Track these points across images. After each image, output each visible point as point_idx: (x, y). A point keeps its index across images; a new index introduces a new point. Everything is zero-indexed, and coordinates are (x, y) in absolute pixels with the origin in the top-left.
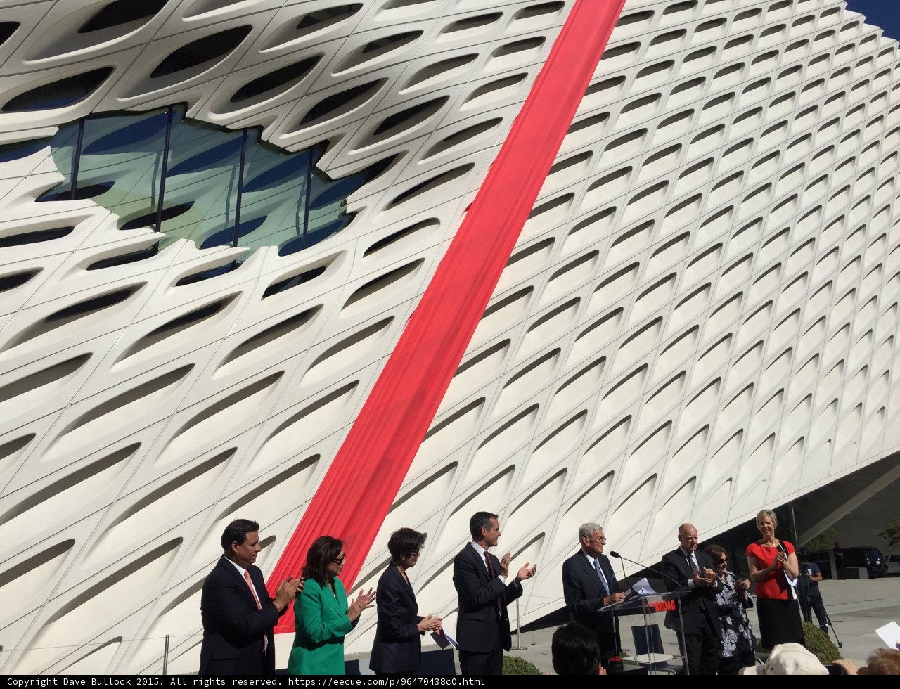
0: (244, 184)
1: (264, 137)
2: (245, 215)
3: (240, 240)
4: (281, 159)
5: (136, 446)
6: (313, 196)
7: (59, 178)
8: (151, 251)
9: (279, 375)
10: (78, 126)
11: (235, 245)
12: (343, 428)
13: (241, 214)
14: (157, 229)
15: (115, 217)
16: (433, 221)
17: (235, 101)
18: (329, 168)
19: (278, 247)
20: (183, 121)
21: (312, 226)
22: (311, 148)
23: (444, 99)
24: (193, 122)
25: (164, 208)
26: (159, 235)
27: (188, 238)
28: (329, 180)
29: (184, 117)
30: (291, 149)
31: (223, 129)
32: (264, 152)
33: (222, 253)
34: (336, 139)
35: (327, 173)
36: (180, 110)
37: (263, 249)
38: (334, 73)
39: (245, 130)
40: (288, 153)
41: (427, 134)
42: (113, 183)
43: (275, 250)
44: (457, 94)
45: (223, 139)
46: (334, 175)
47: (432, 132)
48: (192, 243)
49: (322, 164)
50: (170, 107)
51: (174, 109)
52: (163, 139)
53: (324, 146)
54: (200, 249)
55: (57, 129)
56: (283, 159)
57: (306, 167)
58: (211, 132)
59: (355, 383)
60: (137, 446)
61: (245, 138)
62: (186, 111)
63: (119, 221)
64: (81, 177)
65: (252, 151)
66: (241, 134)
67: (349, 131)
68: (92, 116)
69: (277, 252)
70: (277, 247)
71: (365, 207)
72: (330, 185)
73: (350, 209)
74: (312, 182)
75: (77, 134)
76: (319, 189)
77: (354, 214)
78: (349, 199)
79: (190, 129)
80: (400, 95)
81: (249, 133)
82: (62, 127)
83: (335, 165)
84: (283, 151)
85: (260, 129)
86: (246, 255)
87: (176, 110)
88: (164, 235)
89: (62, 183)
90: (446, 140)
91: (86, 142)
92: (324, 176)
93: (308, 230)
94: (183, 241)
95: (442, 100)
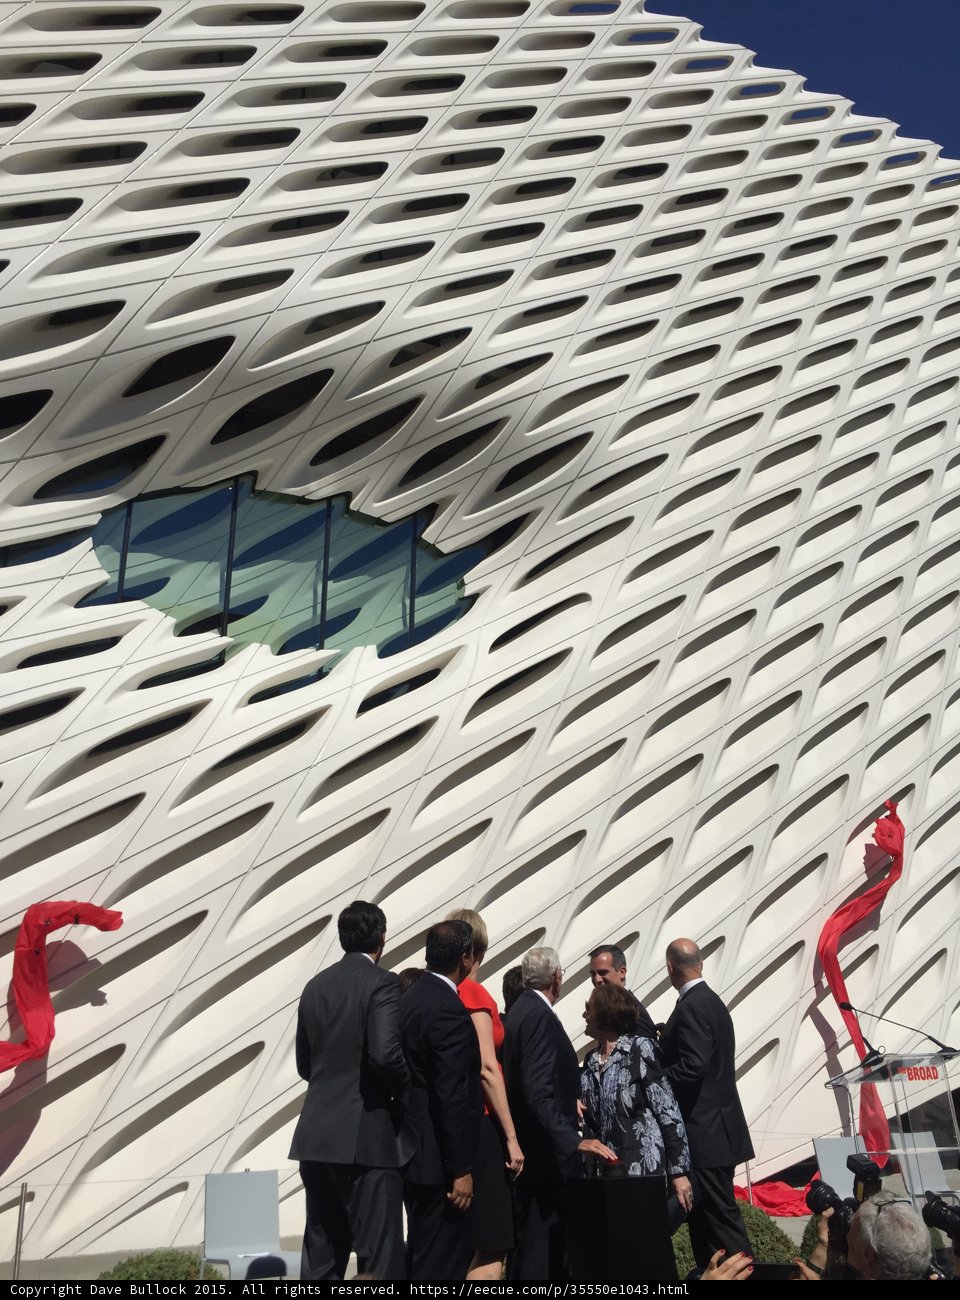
0: (331, 568)
1: (353, 506)
2: (332, 609)
3: (328, 642)
4: (377, 533)
5: (200, 917)
6: (420, 578)
7: (102, 576)
8: (216, 662)
9: (382, 815)
10: (125, 511)
11: (321, 647)
12: (473, 886)
13: (328, 608)
14: (223, 633)
15: (171, 621)
16: (581, 598)
17: (316, 464)
18: (439, 539)
19: (378, 647)
20: (252, 495)
21: (421, 617)
22: (415, 515)
23: (586, 437)
24: (264, 494)
25: (230, 607)
26: (226, 640)
27: (262, 642)
28: (440, 554)
29: (253, 490)
30: (388, 519)
31: (302, 501)
32: (354, 525)
33: (304, 659)
34: (446, 501)
35: (437, 546)
36: (248, 481)
37: (357, 650)
38: (439, 419)
39: (329, 499)
40: (386, 524)
41: (568, 484)
42: (167, 580)
43: (372, 650)
44: (603, 430)
45: (302, 513)
46: (446, 547)
47: (573, 481)
48: (266, 648)
49: (429, 535)
50: (236, 478)
51: (241, 480)
52: (227, 521)
53: (430, 512)
54: (279, 654)
55: (100, 516)
56: (380, 531)
57: (409, 541)
58: (287, 506)
59: (486, 823)
60: (202, 915)
61: (330, 508)
62: (254, 483)
63: (177, 626)
64: (129, 574)
65: (339, 526)
66: (324, 506)
67: (462, 489)
68: (141, 497)
69: (376, 653)
70: (374, 647)
71: (489, 587)
72: (441, 561)
73: (469, 591)
74: (418, 559)
75: (124, 520)
76: (427, 567)
77: (474, 598)
78: (467, 578)
79: (261, 505)
80: (528, 437)
81: (334, 502)
82: (106, 513)
83: (447, 534)
84: (378, 522)
85: (348, 496)
86: (335, 660)
87: (243, 483)
88: (232, 640)
89: (107, 582)
90: (593, 489)
91: (135, 531)
92: (433, 551)
93: (416, 621)
94: (255, 646)
95: (584, 438)
